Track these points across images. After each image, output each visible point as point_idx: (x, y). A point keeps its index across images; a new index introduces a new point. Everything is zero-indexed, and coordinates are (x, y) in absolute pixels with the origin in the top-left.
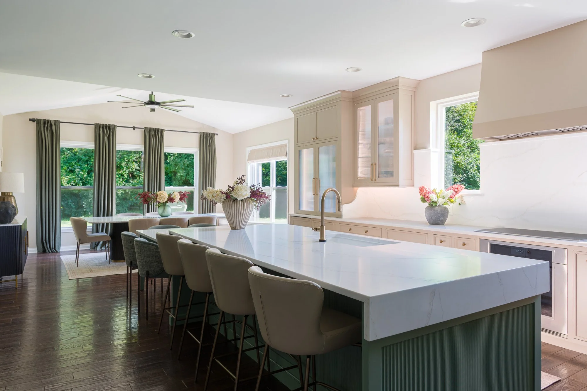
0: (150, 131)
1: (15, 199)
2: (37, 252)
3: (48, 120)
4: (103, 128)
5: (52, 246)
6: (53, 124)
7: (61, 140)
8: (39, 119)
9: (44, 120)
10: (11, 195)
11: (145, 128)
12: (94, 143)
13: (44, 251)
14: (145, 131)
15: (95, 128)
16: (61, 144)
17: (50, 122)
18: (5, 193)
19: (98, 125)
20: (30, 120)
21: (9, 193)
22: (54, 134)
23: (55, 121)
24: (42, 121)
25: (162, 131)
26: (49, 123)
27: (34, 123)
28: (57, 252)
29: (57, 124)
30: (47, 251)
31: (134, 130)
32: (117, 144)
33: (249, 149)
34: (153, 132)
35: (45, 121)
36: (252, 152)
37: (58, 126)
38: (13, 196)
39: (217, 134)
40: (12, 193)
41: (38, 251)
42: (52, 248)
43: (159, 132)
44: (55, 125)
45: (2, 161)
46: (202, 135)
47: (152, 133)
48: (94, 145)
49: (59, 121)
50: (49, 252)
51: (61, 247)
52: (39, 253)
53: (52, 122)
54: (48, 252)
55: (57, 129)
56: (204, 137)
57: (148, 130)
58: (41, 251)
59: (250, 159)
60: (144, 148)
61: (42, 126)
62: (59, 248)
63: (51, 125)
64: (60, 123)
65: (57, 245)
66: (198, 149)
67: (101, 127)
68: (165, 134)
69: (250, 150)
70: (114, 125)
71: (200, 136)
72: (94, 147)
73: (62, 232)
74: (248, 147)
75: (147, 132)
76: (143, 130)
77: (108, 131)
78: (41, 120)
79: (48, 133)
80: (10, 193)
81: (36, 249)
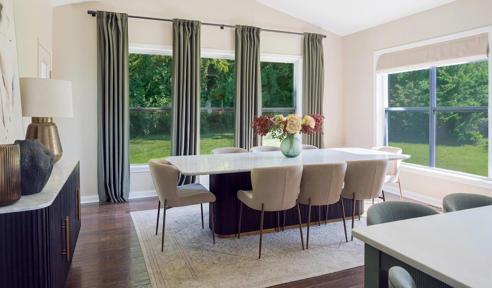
0: (243, 31)
1: (56, 128)
2: (98, 201)
3: (112, 13)
4: (184, 25)
5: (119, 193)
6: (119, 18)
7: (129, 42)
8: (100, 12)
9: (107, 12)
10: (49, 121)
11: (237, 26)
12: (172, 47)
13: (108, 200)
14: (236, 30)
15: (174, 25)
16: (129, 48)
17: (116, 14)
18: (38, 118)
19: (177, 21)
20: (89, 12)
21: (45, 119)
22: (120, 32)
23: (122, 14)
24: (104, 14)
25: (258, 30)
26: (114, 16)
27: (94, 17)
28: (125, 201)
29: (124, 19)
30: (112, 200)
31: (222, 30)
32: (201, 48)
33: (377, 54)
34: (247, 31)
35: (108, 14)
36: (382, 57)
37: (125, 21)
38: (54, 124)
39: (325, 37)
40: (52, 118)
41: (100, 200)
42: (119, 196)
43: (255, 32)
44: (122, 20)
45: (51, 70)
46: (307, 37)
47: (246, 33)
48: (172, 51)
49: (127, 14)
50: (115, 202)
51: (131, 193)
52: (101, 203)
53: (117, 16)
54: (113, 202)
55: (124, 26)
56: (310, 39)
57: (241, 29)
58: (105, 200)
59: (379, 68)
60: (234, 55)
61: (105, 21)
62: (128, 196)
63: (116, 19)
64: (128, 18)
65: (124, 190)
66: (302, 57)
67: (182, 23)
68: (262, 34)
69: (379, 55)
70: (198, 21)
71: (305, 38)
72: (172, 53)
73: (130, 172)
74: (374, 51)
75: (239, 32)
76: (234, 29)
77: (190, 29)
78: (103, 12)
79: (112, 31)
80: (47, 118)
81: (98, 196)
